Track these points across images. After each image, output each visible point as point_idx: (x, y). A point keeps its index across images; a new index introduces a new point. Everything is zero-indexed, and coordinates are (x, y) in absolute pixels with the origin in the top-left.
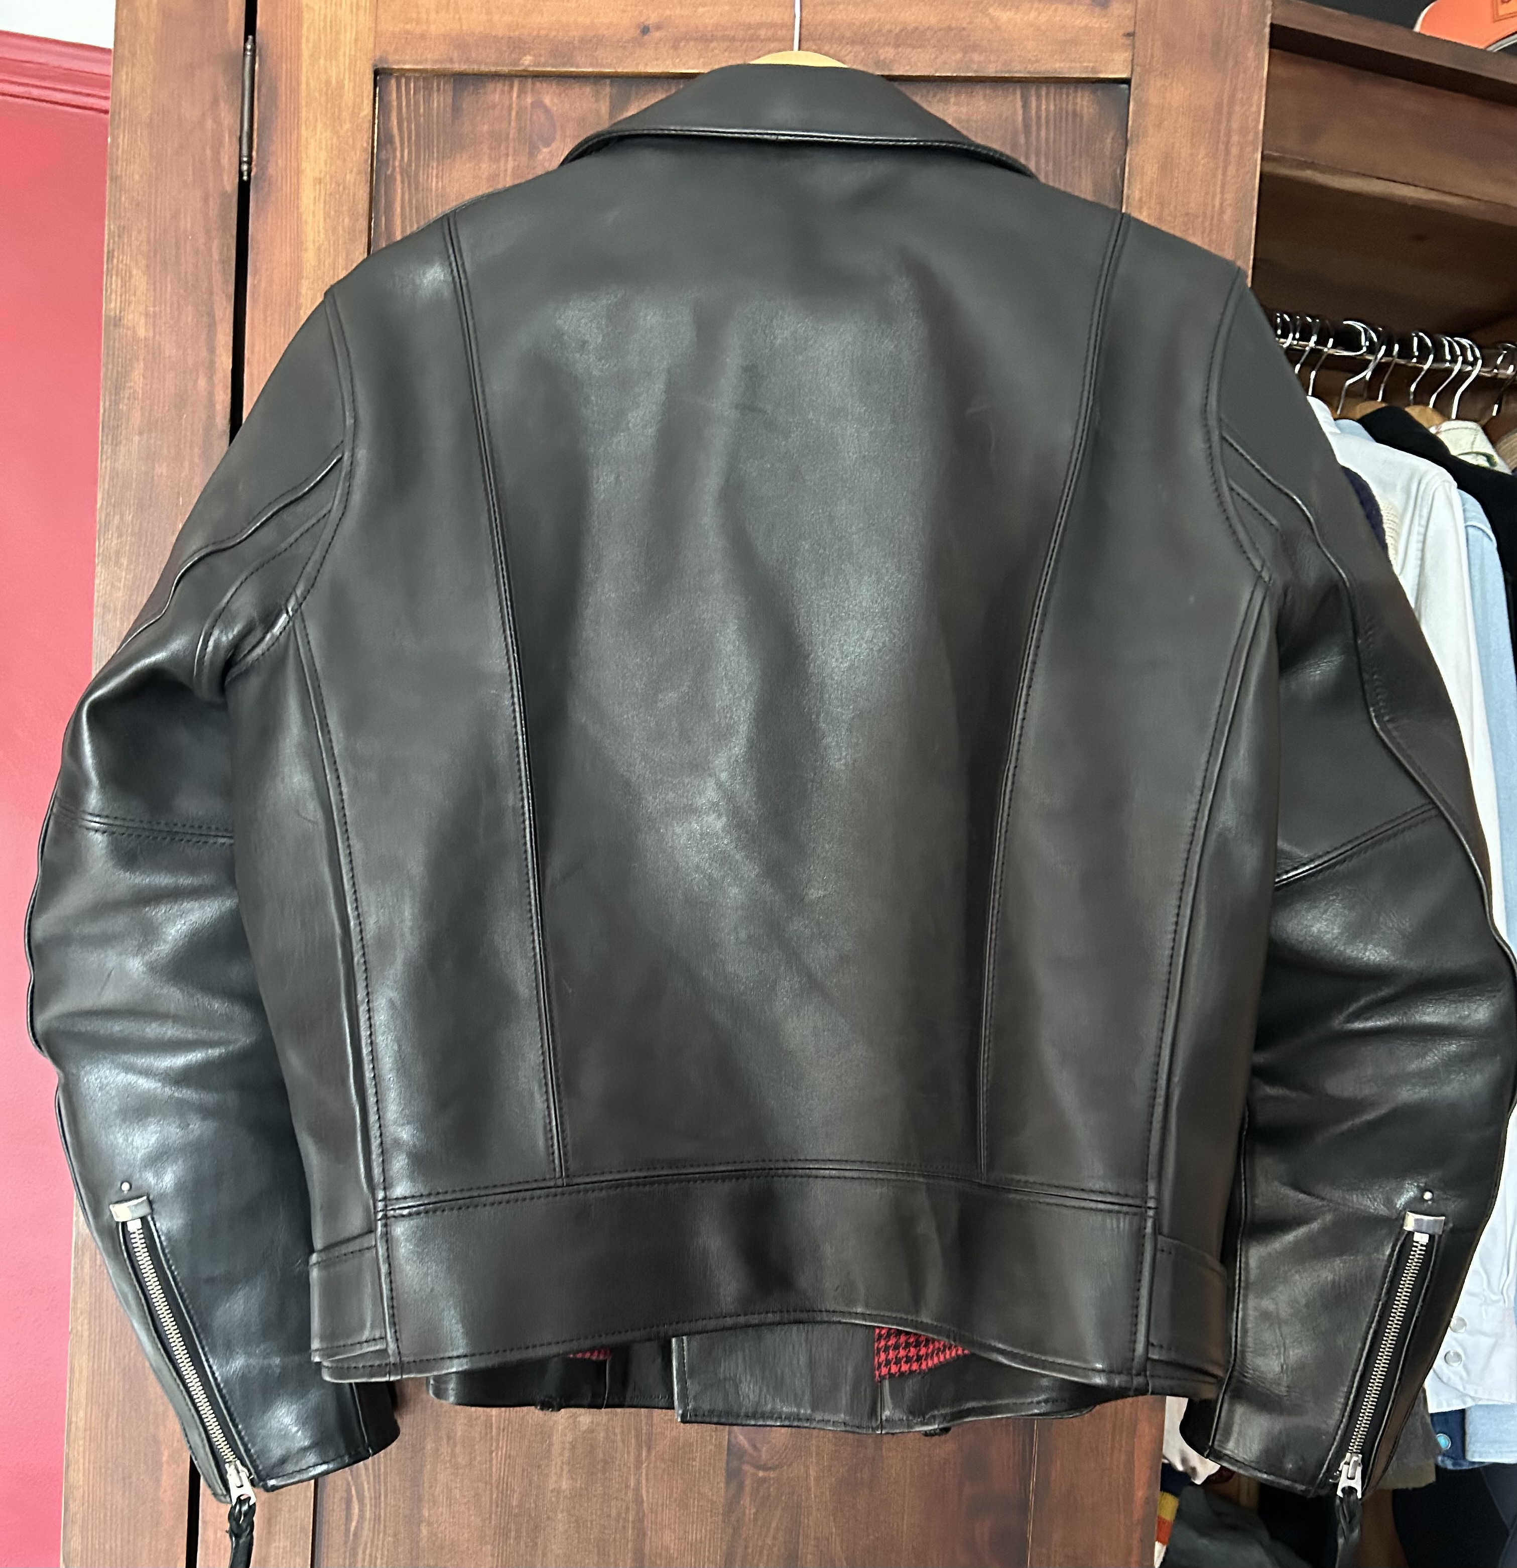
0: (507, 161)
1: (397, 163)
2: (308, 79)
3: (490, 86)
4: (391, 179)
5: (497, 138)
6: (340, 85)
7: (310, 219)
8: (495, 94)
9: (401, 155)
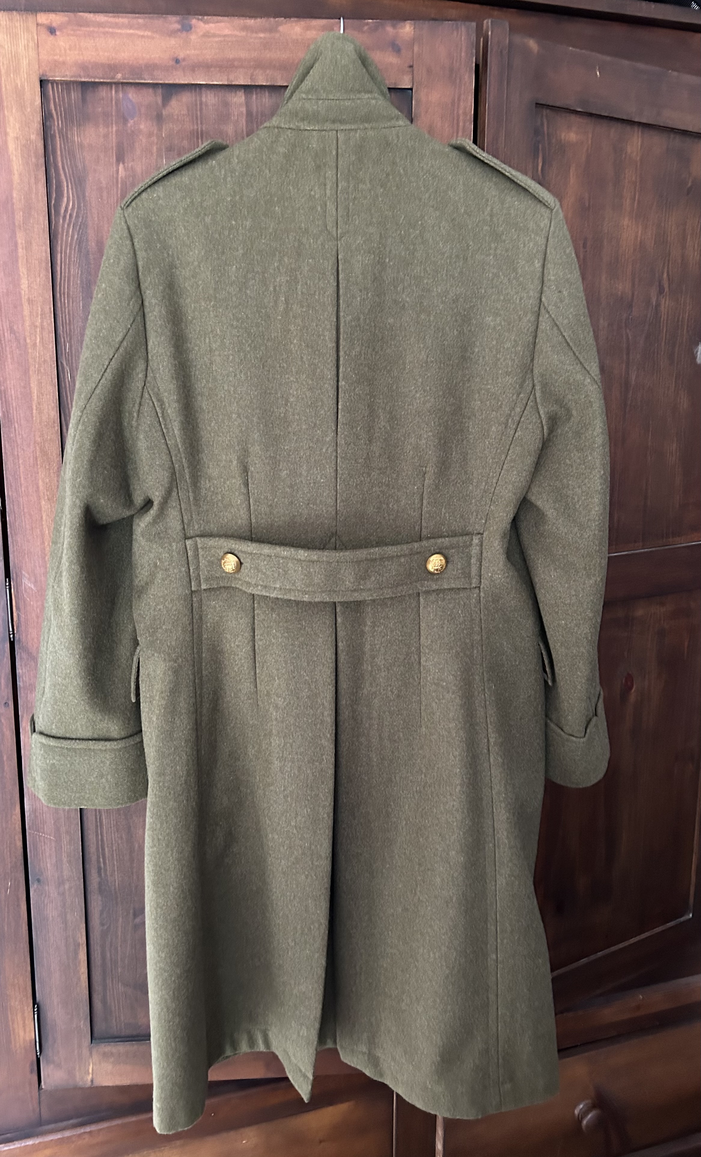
0: (112, 128)
1: (56, 128)
2: (6, 86)
3: (101, 88)
4: (53, 137)
5: (106, 115)
6: (23, 87)
7: (14, 158)
8: (103, 92)
9: (57, 124)
